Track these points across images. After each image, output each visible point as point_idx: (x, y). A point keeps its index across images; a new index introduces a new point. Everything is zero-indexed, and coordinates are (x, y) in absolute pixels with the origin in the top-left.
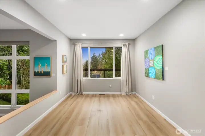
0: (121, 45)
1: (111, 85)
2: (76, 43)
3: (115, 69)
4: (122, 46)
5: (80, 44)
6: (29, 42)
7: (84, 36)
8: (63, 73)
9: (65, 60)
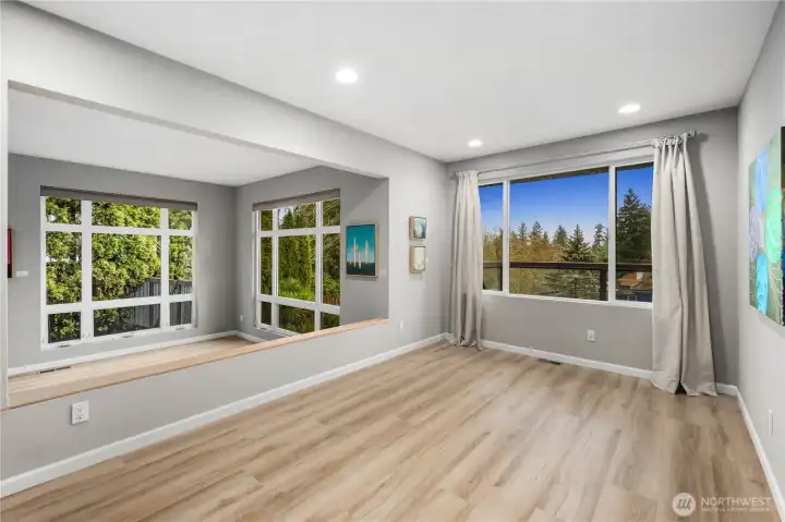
0: (648, 151)
1: (591, 333)
2: (460, 174)
3: (617, 266)
4: (652, 156)
5: (473, 173)
6: (339, 190)
7: (475, 145)
8: (413, 271)
9: (419, 231)
